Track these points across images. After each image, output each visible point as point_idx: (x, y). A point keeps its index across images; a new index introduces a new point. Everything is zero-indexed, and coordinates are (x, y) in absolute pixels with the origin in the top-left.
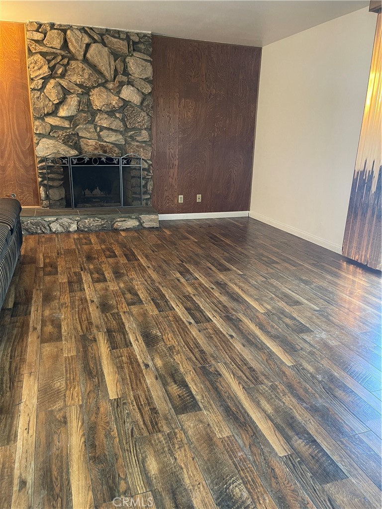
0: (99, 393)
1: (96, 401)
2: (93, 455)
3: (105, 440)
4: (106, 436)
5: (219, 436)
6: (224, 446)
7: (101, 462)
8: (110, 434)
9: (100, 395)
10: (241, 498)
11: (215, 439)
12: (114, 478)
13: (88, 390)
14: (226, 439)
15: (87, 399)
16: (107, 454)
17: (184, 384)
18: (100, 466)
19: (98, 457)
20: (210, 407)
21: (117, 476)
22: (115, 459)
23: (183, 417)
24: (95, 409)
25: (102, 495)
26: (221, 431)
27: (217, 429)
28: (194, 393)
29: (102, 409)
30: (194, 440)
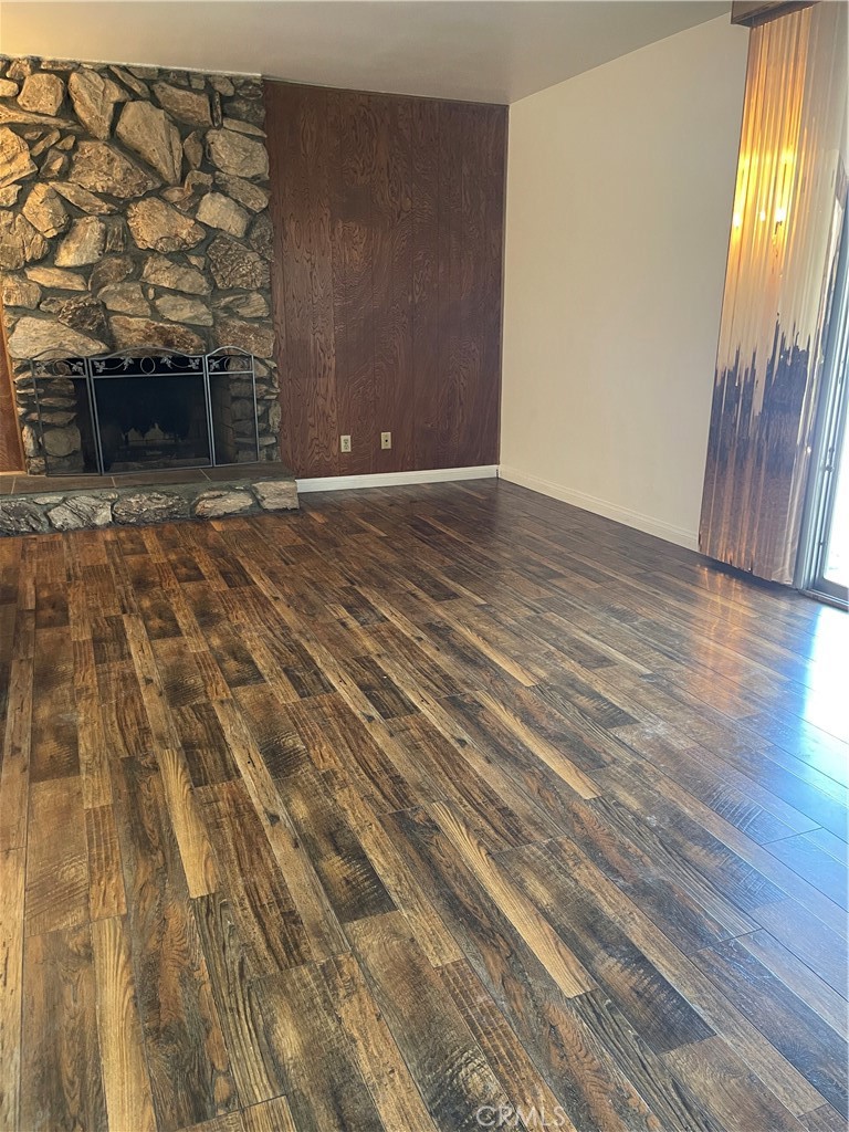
0: (167, 886)
1: (160, 904)
2: (153, 1024)
3: (180, 990)
4: (182, 981)
5: (435, 962)
6: (448, 984)
7: (170, 1039)
8: (191, 975)
9: (168, 891)
10: (484, 1095)
11: (426, 970)
12: (202, 1071)
13: (141, 882)
14: (451, 968)
15: (138, 902)
16: (185, 1021)
17: (357, 855)
18: (169, 1049)
19: (164, 1029)
20: (415, 900)
21: (209, 1067)
22: (203, 1031)
23: (356, 926)
24: (157, 922)
25: (175, 1112)
26: (439, 952)
27: (431, 948)
28: (380, 871)
29: (172, 922)
30: (379, 975)
